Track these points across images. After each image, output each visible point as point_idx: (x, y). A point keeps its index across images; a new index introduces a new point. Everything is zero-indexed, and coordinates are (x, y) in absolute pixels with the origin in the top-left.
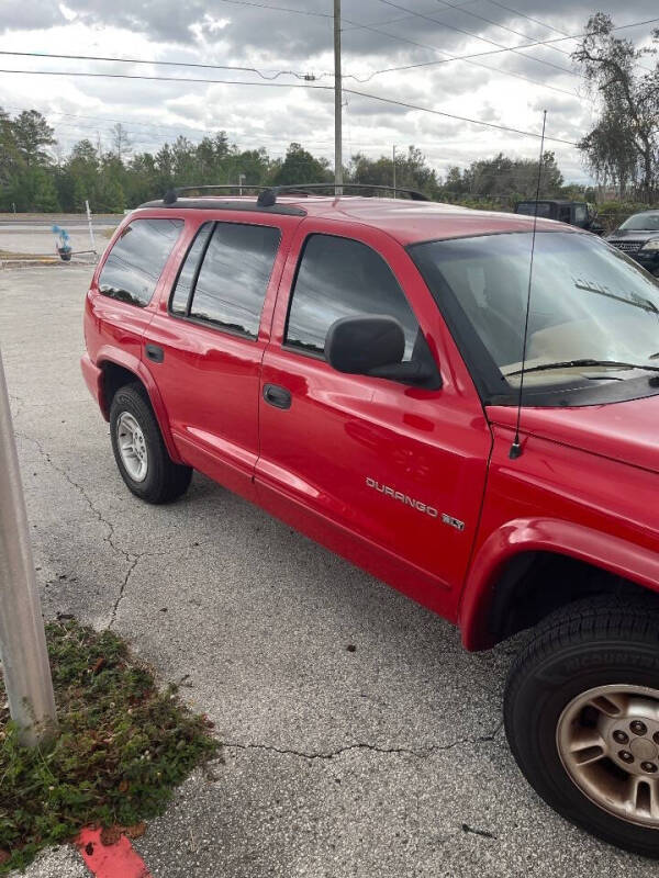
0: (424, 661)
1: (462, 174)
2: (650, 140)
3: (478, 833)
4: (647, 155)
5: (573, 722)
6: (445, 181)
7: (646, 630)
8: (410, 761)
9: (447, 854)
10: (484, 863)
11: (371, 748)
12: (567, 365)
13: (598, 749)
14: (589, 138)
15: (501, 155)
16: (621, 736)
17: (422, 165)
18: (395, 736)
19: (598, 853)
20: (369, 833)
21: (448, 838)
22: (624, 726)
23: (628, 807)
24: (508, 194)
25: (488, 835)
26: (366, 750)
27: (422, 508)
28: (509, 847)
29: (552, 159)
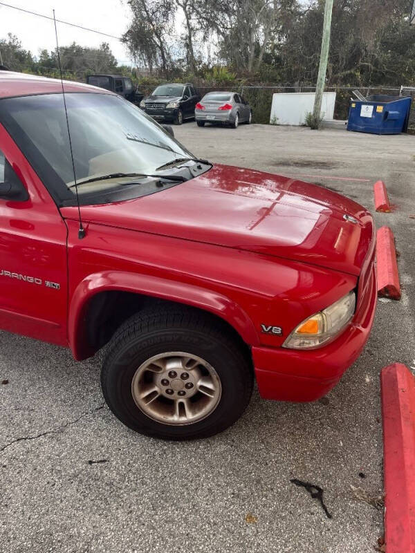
0: (57, 376)
1: (50, 55)
2: (162, 39)
3: (98, 462)
4: (161, 48)
5: (140, 382)
6: (39, 59)
7: (181, 321)
8: (53, 438)
9: (81, 481)
10: (103, 477)
11: (25, 439)
12: (107, 178)
13: (155, 393)
14: (126, 35)
15: (74, 43)
16: (165, 382)
17: (20, 47)
18: (41, 426)
19: (165, 447)
20: (30, 488)
21: (80, 473)
22: (165, 376)
23: (175, 418)
24: (84, 70)
25: (104, 461)
26: (21, 441)
27: (31, 280)
28: (117, 463)
29: (108, 48)
